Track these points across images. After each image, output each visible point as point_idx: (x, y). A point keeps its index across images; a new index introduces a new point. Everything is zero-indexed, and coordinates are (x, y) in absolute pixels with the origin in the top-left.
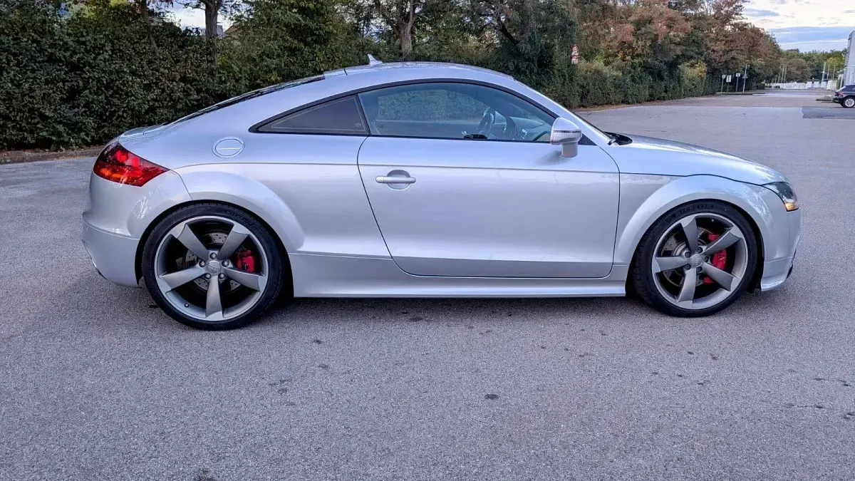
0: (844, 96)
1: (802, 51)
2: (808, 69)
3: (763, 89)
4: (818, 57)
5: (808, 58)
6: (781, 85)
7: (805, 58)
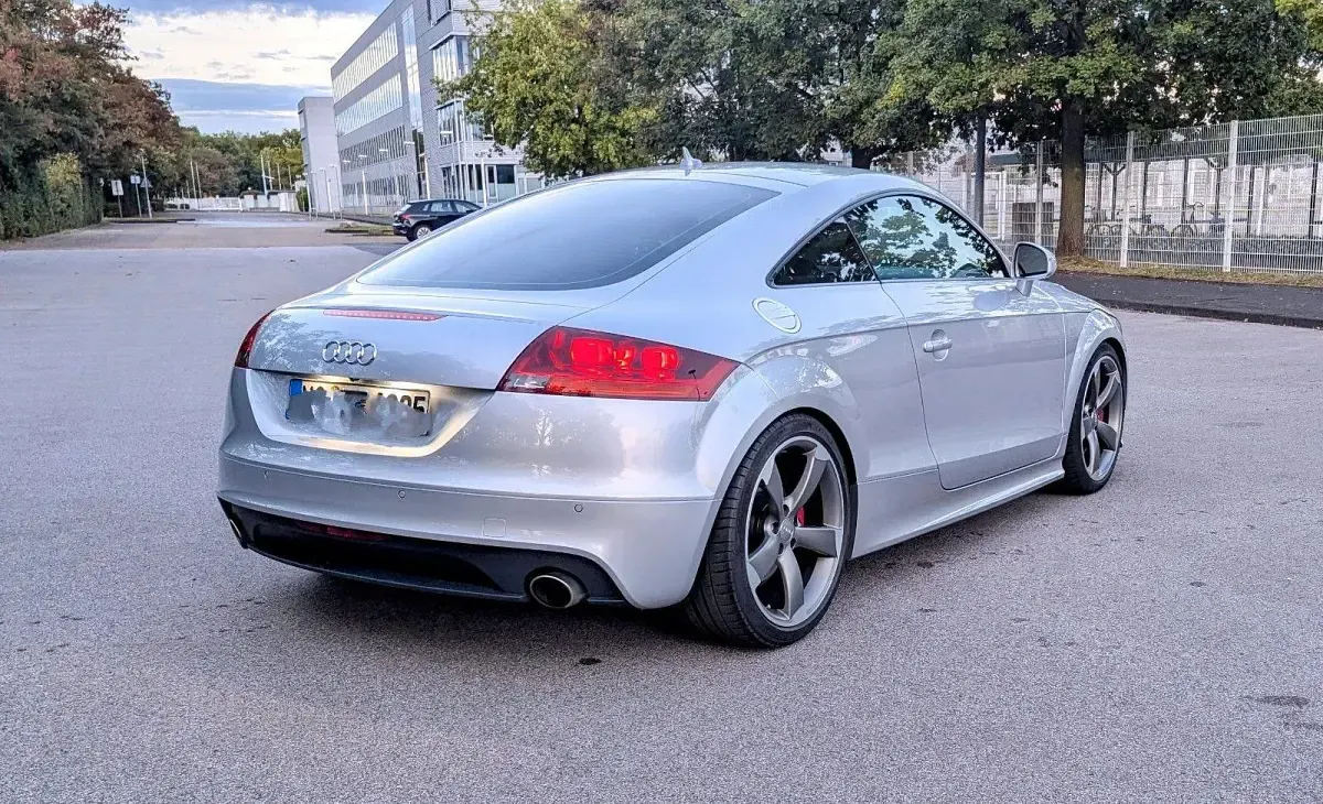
0: (413, 222)
1: (204, 131)
2: (230, 169)
3: (163, 210)
4: (242, 145)
5: (225, 145)
6: (194, 203)
7: (218, 147)
